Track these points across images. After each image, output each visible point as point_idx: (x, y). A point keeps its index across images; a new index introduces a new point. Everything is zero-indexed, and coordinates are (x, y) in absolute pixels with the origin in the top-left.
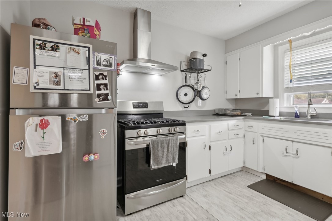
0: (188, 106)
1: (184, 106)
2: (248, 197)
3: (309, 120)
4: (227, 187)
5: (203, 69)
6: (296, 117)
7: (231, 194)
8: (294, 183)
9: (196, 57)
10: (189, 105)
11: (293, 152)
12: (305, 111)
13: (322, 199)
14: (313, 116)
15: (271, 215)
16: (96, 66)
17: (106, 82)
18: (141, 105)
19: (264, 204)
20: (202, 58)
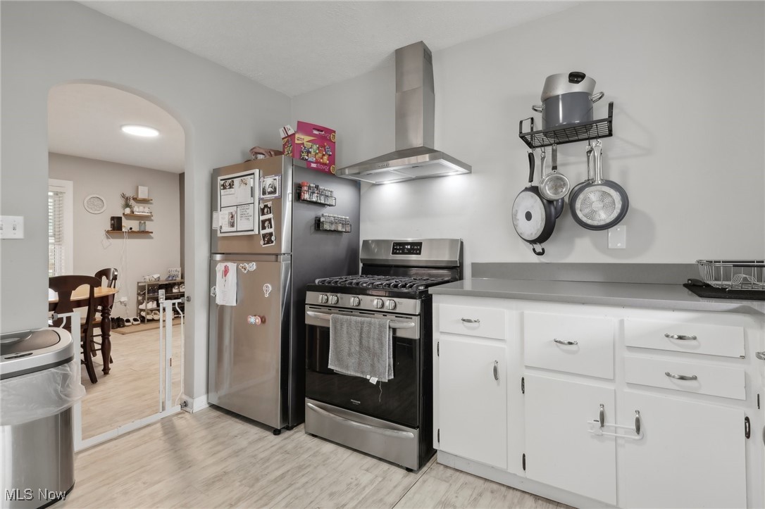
0: (543, 250)
1: (534, 250)
16: (262, 196)
17: (270, 216)
18: (409, 247)
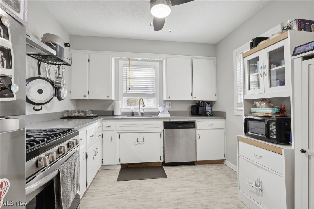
0: (42, 108)
1: (34, 108)
2: (127, 188)
3: (140, 116)
4: (105, 191)
5: (62, 61)
6: (132, 115)
7: (115, 194)
8: (141, 162)
9: (57, 43)
10: (43, 106)
11: (140, 140)
12: (137, 110)
13: (155, 166)
14: (142, 114)
15: (151, 190)
19: (140, 186)
20: (63, 46)
